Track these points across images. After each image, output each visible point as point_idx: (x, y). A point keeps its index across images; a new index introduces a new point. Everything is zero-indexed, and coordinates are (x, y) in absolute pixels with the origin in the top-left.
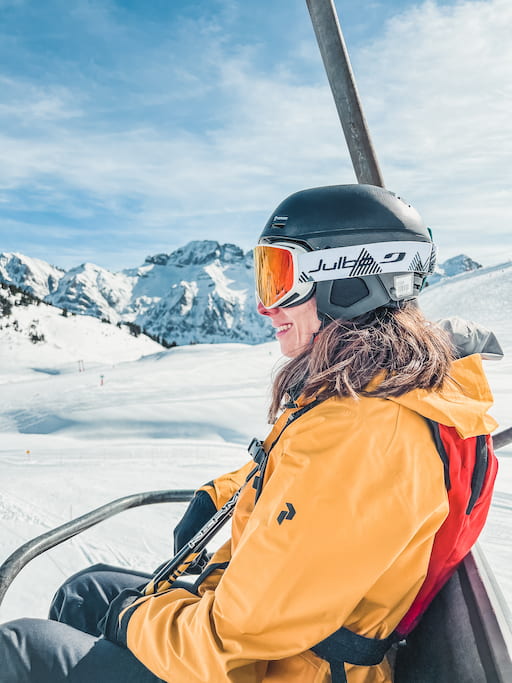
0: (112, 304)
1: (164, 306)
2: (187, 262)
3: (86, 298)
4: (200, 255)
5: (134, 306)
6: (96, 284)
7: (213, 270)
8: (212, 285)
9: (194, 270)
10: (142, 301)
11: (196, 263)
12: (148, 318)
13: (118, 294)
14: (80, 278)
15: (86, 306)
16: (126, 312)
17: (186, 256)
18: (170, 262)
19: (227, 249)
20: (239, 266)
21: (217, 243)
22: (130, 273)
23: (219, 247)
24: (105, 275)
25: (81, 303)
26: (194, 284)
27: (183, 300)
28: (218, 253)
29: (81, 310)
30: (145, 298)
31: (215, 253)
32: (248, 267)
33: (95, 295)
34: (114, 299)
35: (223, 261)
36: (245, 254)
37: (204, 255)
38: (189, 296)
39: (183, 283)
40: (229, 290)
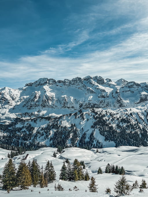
1: (30, 99)
2: (38, 85)
3: (5, 98)
4: (42, 82)
5: (20, 100)
6: (8, 93)
7: (46, 87)
8: (46, 91)
9: (40, 87)
10: (23, 98)
11: (41, 85)
12: (24, 103)
13: (16, 96)
14: (3, 92)
15: (5, 101)
16: (18, 102)
17: (38, 83)
18: (33, 85)
19: (51, 80)
20: (54, 85)
21: (47, 78)
22: (20, 89)
23: (48, 80)
24: (12, 90)
25: (3, 100)
26: (40, 92)
27: (35, 97)
28: (48, 81)
29: (3, 102)
32: (57, 86)
33: (8, 97)
34: (14, 98)
35: (49, 84)
36: (56, 81)
37: (44, 82)
38: (38, 95)
39: (36, 92)
40: (51, 93)
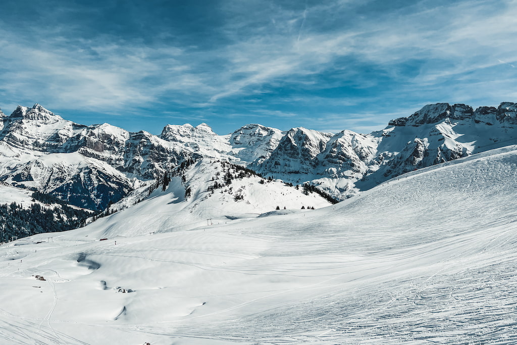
0: (362, 158)
1: (401, 158)
2: (422, 122)
3: (344, 155)
4: (432, 115)
5: (378, 159)
6: (351, 144)
7: (444, 128)
8: (443, 139)
9: (426, 128)
10: (384, 155)
11: (430, 121)
12: (388, 168)
13: (366, 150)
14: (340, 140)
15: (344, 160)
16: (372, 163)
17: (421, 118)
18: (408, 123)
19: (456, 108)
20: (468, 122)
21: (447, 104)
22: (376, 134)
23: (449, 108)
24: (358, 137)
25: (340, 159)
26: (426, 139)
27: (416, 153)
28: (448, 112)
29: (340, 163)
30: (387, 152)
31: (446, 113)
32: (477, 122)
33: (350, 153)
34: (364, 154)
35: (452, 117)
36: (474, 110)
37: (436, 115)
38: (421, 148)
39: (417, 140)
40: (457, 143)
